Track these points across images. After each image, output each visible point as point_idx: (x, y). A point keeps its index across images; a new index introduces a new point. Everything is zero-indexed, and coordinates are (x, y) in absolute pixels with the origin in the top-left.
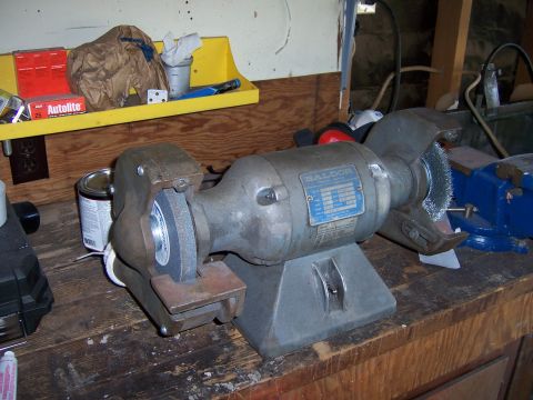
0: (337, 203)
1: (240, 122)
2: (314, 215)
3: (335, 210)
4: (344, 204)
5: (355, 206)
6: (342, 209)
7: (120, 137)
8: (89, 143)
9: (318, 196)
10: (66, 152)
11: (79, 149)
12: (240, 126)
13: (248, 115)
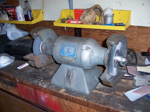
0: (68, 52)
1: (134, 38)
2: (61, 52)
3: (67, 53)
4: (70, 53)
5: (73, 55)
6: (68, 54)
7: (98, 34)
8: (91, 34)
9: (63, 48)
10: (86, 34)
11: (89, 34)
12: (134, 39)
13: (138, 37)
